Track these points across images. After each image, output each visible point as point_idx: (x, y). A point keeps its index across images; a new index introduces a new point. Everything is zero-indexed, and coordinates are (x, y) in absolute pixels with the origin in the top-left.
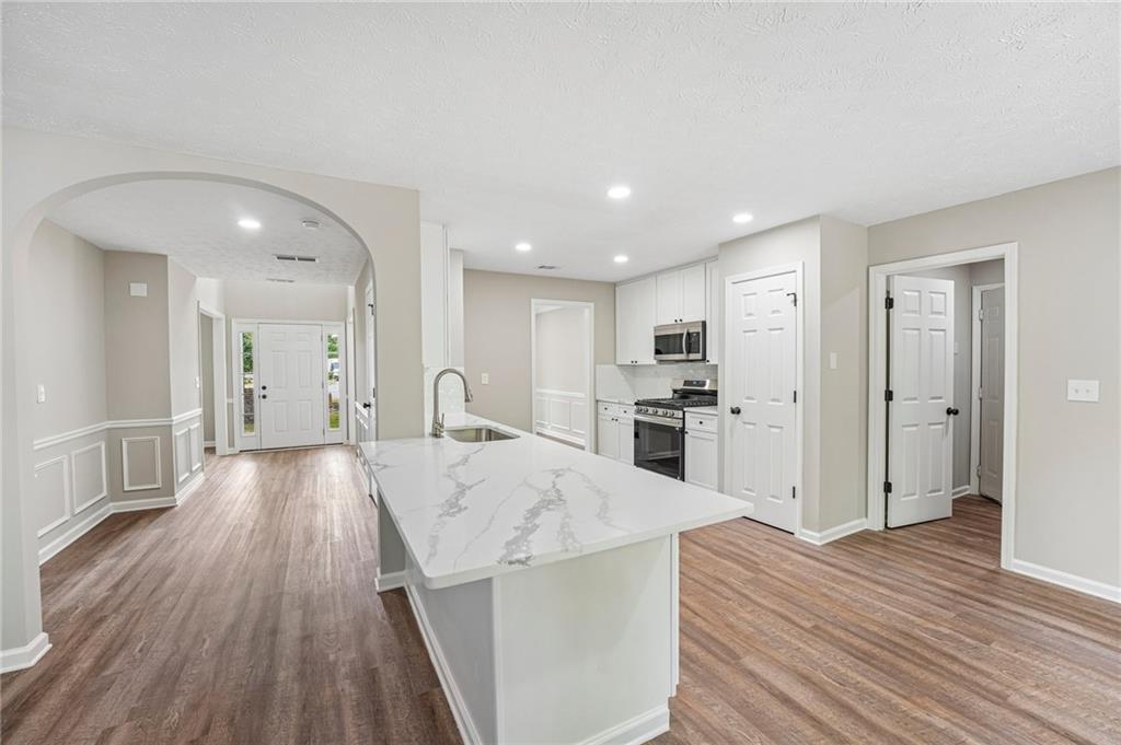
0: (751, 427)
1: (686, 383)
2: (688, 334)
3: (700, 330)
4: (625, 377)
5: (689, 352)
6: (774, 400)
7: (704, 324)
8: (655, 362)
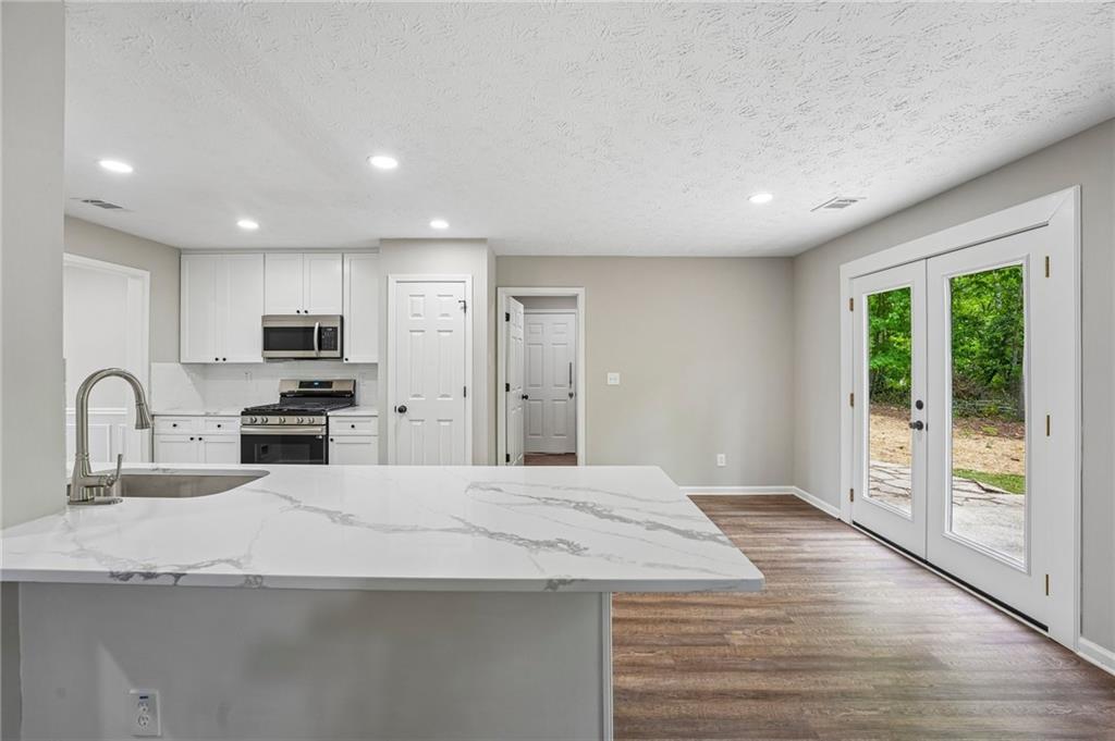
0: (419, 423)
1: (302, 384)
2: (320, 328)
3: (338, 325)
4: (192, 379)
5: (320, 348)
6: (443, 396)
7: (342, 318)
8: (261, 360)
